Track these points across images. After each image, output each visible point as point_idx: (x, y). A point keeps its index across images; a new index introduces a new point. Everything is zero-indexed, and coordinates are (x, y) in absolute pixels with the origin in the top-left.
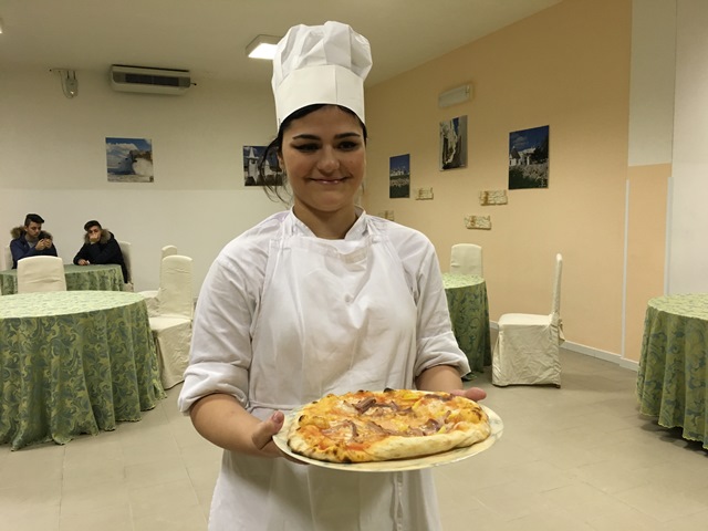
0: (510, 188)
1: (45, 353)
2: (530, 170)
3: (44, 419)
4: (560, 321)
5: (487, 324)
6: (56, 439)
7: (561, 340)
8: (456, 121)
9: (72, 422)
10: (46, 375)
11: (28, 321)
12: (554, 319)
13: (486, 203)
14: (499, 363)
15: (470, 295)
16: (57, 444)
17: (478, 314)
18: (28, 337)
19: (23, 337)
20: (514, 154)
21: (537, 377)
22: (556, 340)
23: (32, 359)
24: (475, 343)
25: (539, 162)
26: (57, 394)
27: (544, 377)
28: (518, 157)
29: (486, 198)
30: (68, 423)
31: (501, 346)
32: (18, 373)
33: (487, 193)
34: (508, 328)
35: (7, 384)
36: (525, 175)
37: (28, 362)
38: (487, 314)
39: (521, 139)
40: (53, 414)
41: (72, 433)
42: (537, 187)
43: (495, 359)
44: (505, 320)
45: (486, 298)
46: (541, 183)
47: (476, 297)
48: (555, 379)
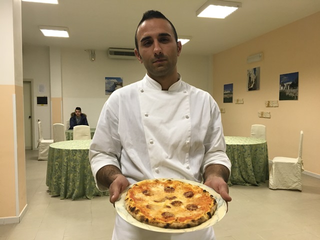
0: (280, 100)
1: (85, 164)
2: (289, 92)
3: (84, 189)
4: (302, 161)
5: (267, 161)
6: (88, 197)
7: (302, 170)
8: (255, 69)
9: (94, 191)
10: (85, 172)
11: (80, 151)
12: (299, 160)
13: (268, 106)
14: (273, 179)
15: (259, 148)
16: (88, 199)
17: (263, 156)
18: (80, 157)
19: (78, 157)
20: (282, 84)
21: (290, 186)
22: (300, 170)
23: (81, 165)
24: (262, 170)
25: (294, 88)
26: (89, 180)
27: (294, 186)
28: (284, 86)
29: (269, 104)
30: (93, 191)
31: (274, 171)
32: (76, 171)
33: (269, 102)
34: (277, 164)
35: (71, 175)
36: (287, 94)
37: (79, 167)
38: (267, 157)
39: (285, 78)
40: (87, 187)
41: (94, 195)
42: (293, 99)
43: (271, 177)
44: (276, 160)
45: (267, 150)
46: (295, 98)
47: (262, 149)
48: (299, 188)
